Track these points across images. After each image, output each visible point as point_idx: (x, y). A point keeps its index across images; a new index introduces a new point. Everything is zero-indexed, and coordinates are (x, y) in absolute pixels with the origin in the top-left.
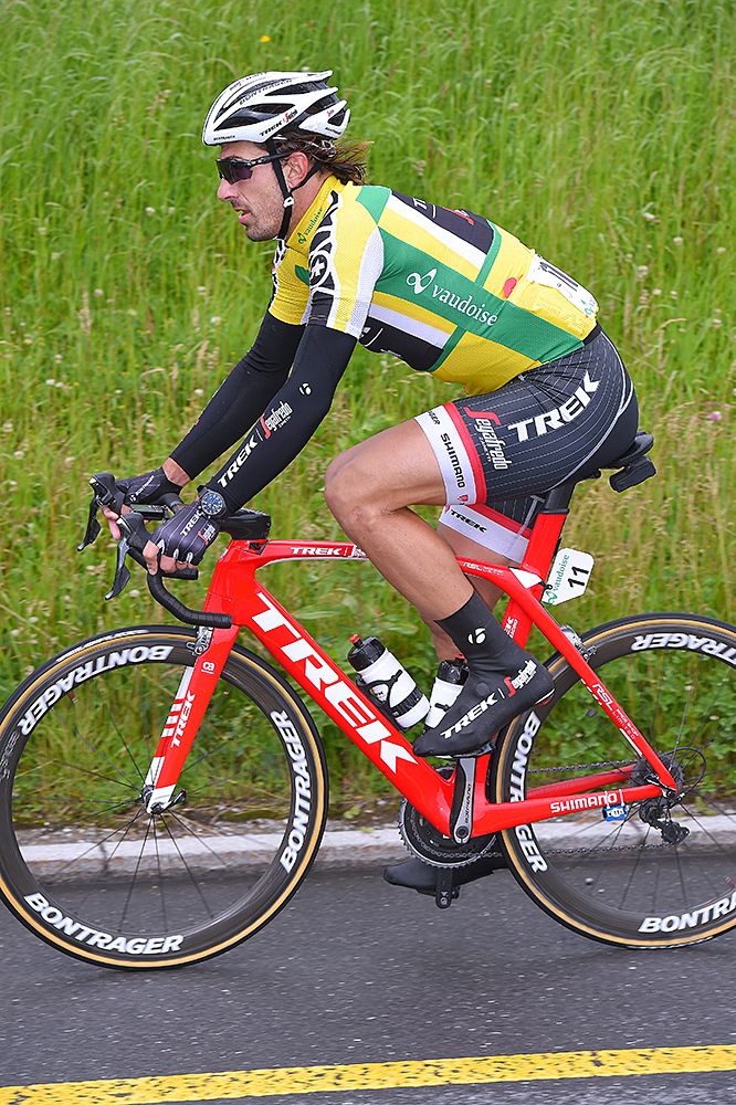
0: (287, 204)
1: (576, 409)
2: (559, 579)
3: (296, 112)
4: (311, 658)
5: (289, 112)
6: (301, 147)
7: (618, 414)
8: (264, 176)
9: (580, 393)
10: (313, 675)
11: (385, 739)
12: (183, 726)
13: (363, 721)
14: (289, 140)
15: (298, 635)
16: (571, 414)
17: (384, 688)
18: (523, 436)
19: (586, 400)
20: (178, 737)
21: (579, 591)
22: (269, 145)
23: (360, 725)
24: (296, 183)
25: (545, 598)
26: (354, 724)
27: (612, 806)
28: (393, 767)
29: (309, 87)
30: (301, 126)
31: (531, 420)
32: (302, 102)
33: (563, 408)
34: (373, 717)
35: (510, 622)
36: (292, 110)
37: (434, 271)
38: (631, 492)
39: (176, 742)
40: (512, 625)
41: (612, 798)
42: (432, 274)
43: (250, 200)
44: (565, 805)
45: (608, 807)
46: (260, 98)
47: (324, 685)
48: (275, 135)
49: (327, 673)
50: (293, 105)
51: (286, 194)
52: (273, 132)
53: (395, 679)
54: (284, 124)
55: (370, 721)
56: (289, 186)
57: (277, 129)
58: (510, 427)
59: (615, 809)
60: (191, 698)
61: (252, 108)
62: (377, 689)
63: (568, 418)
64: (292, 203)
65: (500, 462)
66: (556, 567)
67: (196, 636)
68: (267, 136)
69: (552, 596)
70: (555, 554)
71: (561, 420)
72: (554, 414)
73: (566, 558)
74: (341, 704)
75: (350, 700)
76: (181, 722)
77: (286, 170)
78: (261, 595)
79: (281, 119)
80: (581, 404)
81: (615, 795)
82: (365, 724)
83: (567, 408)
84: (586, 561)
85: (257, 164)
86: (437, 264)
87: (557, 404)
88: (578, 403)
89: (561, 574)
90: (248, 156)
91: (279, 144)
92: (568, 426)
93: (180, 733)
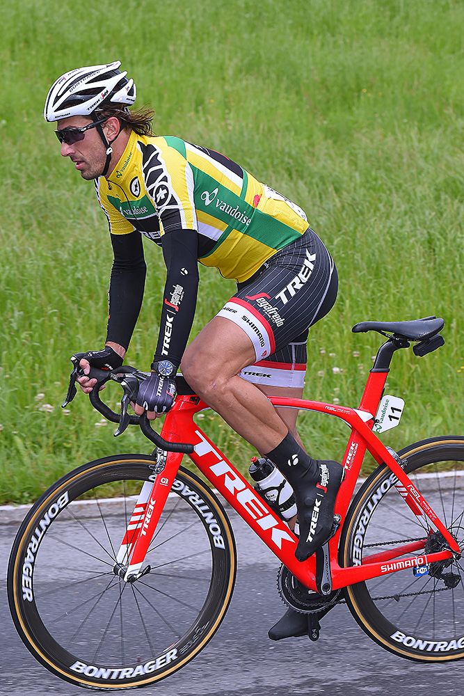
0: (108, 152)
1: (308, 273)
2: (383, 416)
3: (107, 91)
4: (229, 473)
5: (103, 92)
6: (113, 113)
7: (331, 273)
8: (92, 136)
9: (306, 262)
10: (230, 485)
11: (275, 527)
12: (148, 521)
13: (261, 515)
14: (104, 111)
15: (221, 458)
16: (306, 276)
17: (276, 492)
18: (285, 301)
19: (311, 267)
20: (145, 529)
21: (395, 423)
22: (93, 116)
23: (259, 518)
24: (113, 137)
25: (374, 429)
26: (255, 517)
27: (420, 566)
28: (279, 545)
29: (111, 74)
30: (111, 100)
31: (285, 289)
32: (110, 84)
33: (300, 275)
34: (267, 512)
35: (353, 445)
36: (105, 91)
37: (217, 189)
38: (426, 357)
39: (144, 533)
40: (354, 447)
41: (420, 561)
42: (216, 191)
43: (85, 154)
44: (390, 567)
45: (418, 567)
46: (82, 86)
47: (236, 491)
48: (96, 109)
49: (238, 484)
50: (105, 87)
51: (107, 146)
52: (95, 107)
53: (282, 486)
54: (101, 101)
55: (265, 515)
56: (108, 140)
57: (98, 104)
58: (276, 298)
59: (422, 568)
60: (153, 503)
61: (77, 93)
62: (270, 493)
63: (305, 280)
64: (111, 151)
65: (279, 322)
66: (381, 407)
67: (156, 460)
68: (91, 110)
69: (379, 427)
70: (381, 399)
71: (301, 283)
72: (296, 280)
73: (387, 401)
74: (247, 504)
75: (253, 501)
76: (146, 519)
77: (105, 131)
78: (197, 432)
79: (99, 98)
80: (309, 269)
81: (422, 559)
82: (263, 517)
83: (303, 273)
84: (399, 403)
85: (87, 129)
86: (218, 185)
87: (296, 273)
88: (307, 269)
89: (384, 412)
90: (80, 125)
91: (99, 113)
92: (306, 285)
93: (147, 526)
